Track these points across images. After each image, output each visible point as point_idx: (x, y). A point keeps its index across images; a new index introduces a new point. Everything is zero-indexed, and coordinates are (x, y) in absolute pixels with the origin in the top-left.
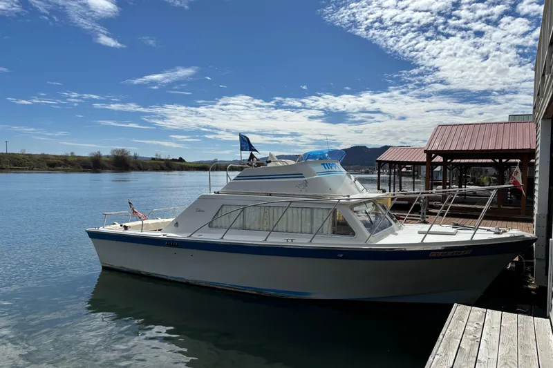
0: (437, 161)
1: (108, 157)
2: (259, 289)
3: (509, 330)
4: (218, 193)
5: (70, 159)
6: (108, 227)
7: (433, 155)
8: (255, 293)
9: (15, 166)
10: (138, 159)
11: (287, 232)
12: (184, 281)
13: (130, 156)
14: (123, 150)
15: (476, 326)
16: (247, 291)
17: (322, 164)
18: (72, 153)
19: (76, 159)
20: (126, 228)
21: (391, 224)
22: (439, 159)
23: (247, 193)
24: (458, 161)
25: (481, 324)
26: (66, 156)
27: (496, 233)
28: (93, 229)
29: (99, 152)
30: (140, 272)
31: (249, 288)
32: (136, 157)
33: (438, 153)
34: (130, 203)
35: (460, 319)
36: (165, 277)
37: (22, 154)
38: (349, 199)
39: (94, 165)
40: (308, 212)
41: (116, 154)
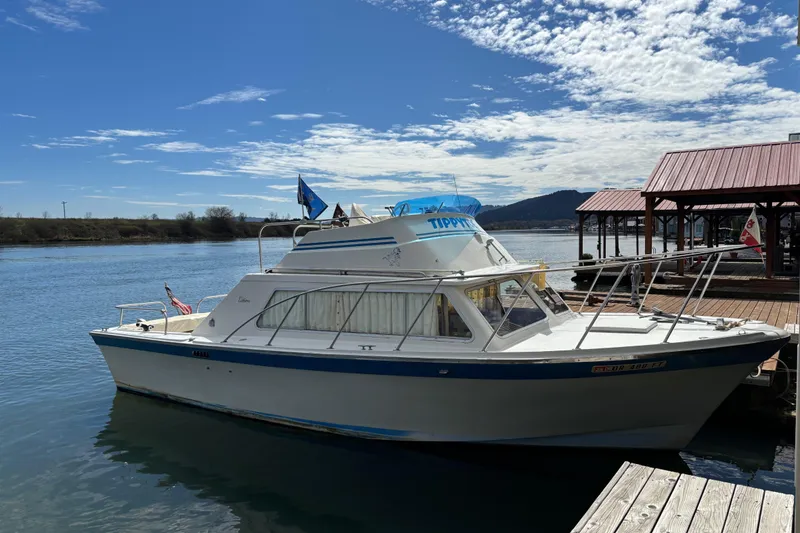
0: (663, 208)
1: (203, 219)
2: (331, 425)
3: (707, 520)
4: (271, 272)
5: (149, 224)
6: (126, 326)
7: (657, 199)
8: (325, 430)
9: (77, 236)
10: (247, 220)
11: (370, 333)
12: (225, 411)
13: (234, 218)
14: (223, 210)
15: (647, 511)
16: (313, 428)
17: (429, 221)
18: (155, 216)
19: (159, 224)
20: (146, 328)
21: (543, 316)
22: (668, 205)
23: (312, 271)
24: (703, 207)
25: (659, 507)
26: (146, 221)
27: (718, 329)
28: (98, 331)
29: (191, 213)
30: (166, 395)
31: (315, 422)
32: (242, 218)
33: (664, 195)
34: (167, 289)
35: (623, 496)
36: (199, 404)
37: (86, 220)
38: (463, 278)
39: (184, 231)
40: (401, 299)
41: (214, 215)
